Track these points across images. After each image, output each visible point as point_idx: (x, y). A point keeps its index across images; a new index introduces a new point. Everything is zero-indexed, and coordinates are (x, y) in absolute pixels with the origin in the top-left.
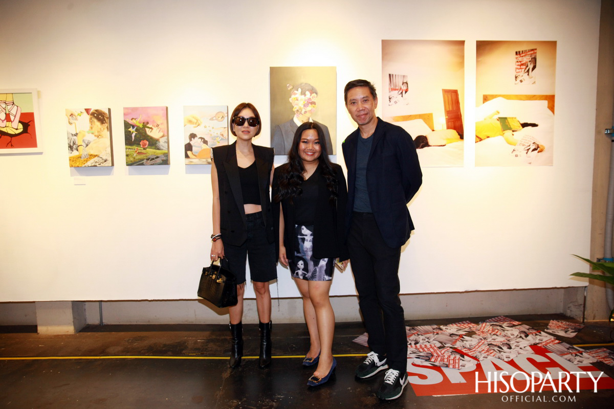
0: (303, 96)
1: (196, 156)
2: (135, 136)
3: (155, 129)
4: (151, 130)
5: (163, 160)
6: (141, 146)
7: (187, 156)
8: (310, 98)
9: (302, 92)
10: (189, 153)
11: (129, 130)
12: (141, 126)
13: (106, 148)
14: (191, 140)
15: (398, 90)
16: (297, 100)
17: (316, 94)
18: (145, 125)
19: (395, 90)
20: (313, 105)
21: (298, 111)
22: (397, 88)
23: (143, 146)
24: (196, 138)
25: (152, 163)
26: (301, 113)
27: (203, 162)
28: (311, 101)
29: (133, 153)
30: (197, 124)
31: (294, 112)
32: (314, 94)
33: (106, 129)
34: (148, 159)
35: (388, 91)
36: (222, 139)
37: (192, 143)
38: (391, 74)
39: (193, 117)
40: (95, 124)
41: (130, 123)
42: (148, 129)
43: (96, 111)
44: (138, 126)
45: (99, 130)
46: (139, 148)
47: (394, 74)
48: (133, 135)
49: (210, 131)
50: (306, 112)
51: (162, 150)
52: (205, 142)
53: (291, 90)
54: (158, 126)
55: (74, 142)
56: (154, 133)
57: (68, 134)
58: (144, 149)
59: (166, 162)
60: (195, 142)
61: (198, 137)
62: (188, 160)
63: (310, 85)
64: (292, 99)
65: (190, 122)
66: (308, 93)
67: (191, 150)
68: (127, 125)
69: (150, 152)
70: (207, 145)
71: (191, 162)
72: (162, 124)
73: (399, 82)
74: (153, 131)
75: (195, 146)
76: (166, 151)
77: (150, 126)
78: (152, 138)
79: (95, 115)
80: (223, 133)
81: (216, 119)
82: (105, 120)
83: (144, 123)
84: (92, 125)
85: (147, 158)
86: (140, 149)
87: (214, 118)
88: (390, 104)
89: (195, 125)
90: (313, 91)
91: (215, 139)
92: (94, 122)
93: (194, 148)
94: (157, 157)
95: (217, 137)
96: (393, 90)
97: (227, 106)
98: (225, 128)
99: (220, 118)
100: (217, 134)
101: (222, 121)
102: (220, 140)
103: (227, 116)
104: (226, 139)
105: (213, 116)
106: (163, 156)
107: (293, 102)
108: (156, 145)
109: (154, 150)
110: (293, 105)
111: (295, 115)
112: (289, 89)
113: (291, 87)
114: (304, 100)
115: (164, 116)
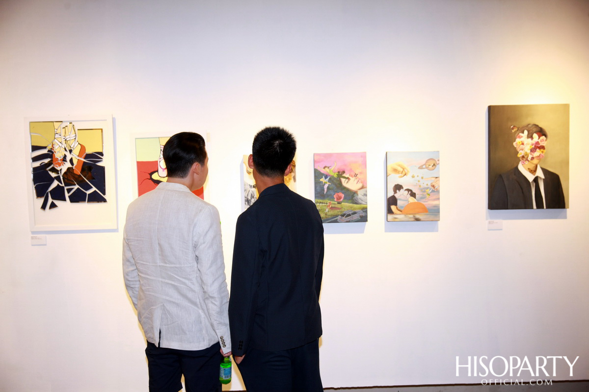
0: (530, 139)
1: (401, 211)
2: (328, 188)
3: (352, 179)
4: (347, 180)
5: (361, 217)
6: (335, 200)
7: (390, 211)
8: (538, 142)
9: (528, 134)
10: (393, 208)
11: (321, 180)
12: (335, 176)
14: (395, 192)
16: (523, 144)
17: (545, 135)
18: (341, 174)
20: (542, 150)
21: (523, 157)
23: (337, 199)
24: (402, 190)
25: (348, 220)
26: (527, 160)
27: (410, 218)
28: (539, 146)
29: (325, 208)
30: (404, 173)
31: (519, 158)
32: (543, 137)
34: (343, 215)
36: (433, 191)
37: (396, 196)
39: (399, 166)
41: (322, 172)
42: (344, 179)
44: (331, 176)
46: (331, 202)
48: (326, 187)
49: (419, 181)
51: (361, 204)
52: (413, 195)
53: (515, 132)
54: (356, 175)
55: (252, 195)
56: (351, 185)
57: (245, 185)
58: (339, 203)
59: (364, 219)
60: (401, 195)
61: (405, 188)
62: (390, 217)
64: (517, 143)
65: (395, 170)
66: (535, 136)
67: (395, 203)
68: (318, 175)
69: (347, 206)
70: (415, 197)
71: (396, 218)
72: (361, 173)
74: (350, 181)
75: (400, 199)
76: (365, 206)
77: (347, 176)
78: (348, 190)
80: (434, 184)
81: (426, 168)
83: (339, 172)
85: (342, 213)
86: (334, 203)
87: (424, 167)
89: (400, 175)
90: (542, 132)
91: (425, 192)
93: (399, 202)
94: (355, 213)
95: (428, 188)
97: (439, 151)
98: (436, 178)
99: (431, 166)
100: (427, 185)
101: (434, 169)
102: (431, 192)
103: (439, 164)
104: (438, 191)
105: (423, 164)
106: (362, 212)
107: (518, 146)
108: (354, 198)
109: (351, 205)
110: (518, 150)
111: (520, 162)
112: (513, 131)
113: (515, 129)
114: (531, 144)
115: (364, 164)
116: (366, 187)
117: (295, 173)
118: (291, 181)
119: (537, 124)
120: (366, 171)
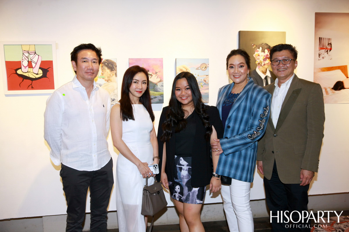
4: (151, 76)
5: (159, 100)
8: (268, 54)
9: (262, 50)
13: (114, 90)
15: (325, 49)
16: (259, 56)
19: (323, 49)
21: (259, 63)
22: (324, 47)
26: (261, 65)
28: (268, 57)
31: (256, 64)
33: (115, 75)
35: (318, 50)
36: (205, 84)
38: (321, 37)
39: (184, 67)
40: (105, 71)
43: (107, 60)
45: (109, 76)
47: (323, 37)
50: (264, 65)
51: (160, 92)
53: (255, 48)
54: (156, 73)
56: (153, 79)
59: (162, 101)
63: (267, 45)
64: (255, 55)
65: (181, 70)
66: (266, 51)
72: (159, 72)
73: (326, 43)
74: (153, 77)
76: (162, 93)
77: (150, 73)
78: (151, 82)
79: (106, 64)
80: (205, 79)
81: (201, 69)
82: (114, 68)
84: (103, 71)
87: (199, 68)
88: (320, 59)
91: (200, 84)
92: (105, 69)
94: (155, 97)
95: (201, 82)
96: (321, 49)
97: (209, 59)
98: (207, 75)
99: (204, 68)
100: (201, 80)
101: (205, 70)
102: (204, 85)
103: (208, 67)
104: (208, 84)
105: (199, 67)
106: (160, 97)
107: (256, 57)
108: (155, 88)
109: (153, 92)
110: (256, 60)
111: (257, 67)
112: (253, 47)
113: (255, 46)
114: (263, 55)
115: (162, 66)
116: (163, 81)
117: (116, 70)
118: (113, 76)
119: (267, 43)
120: (163, 70)
